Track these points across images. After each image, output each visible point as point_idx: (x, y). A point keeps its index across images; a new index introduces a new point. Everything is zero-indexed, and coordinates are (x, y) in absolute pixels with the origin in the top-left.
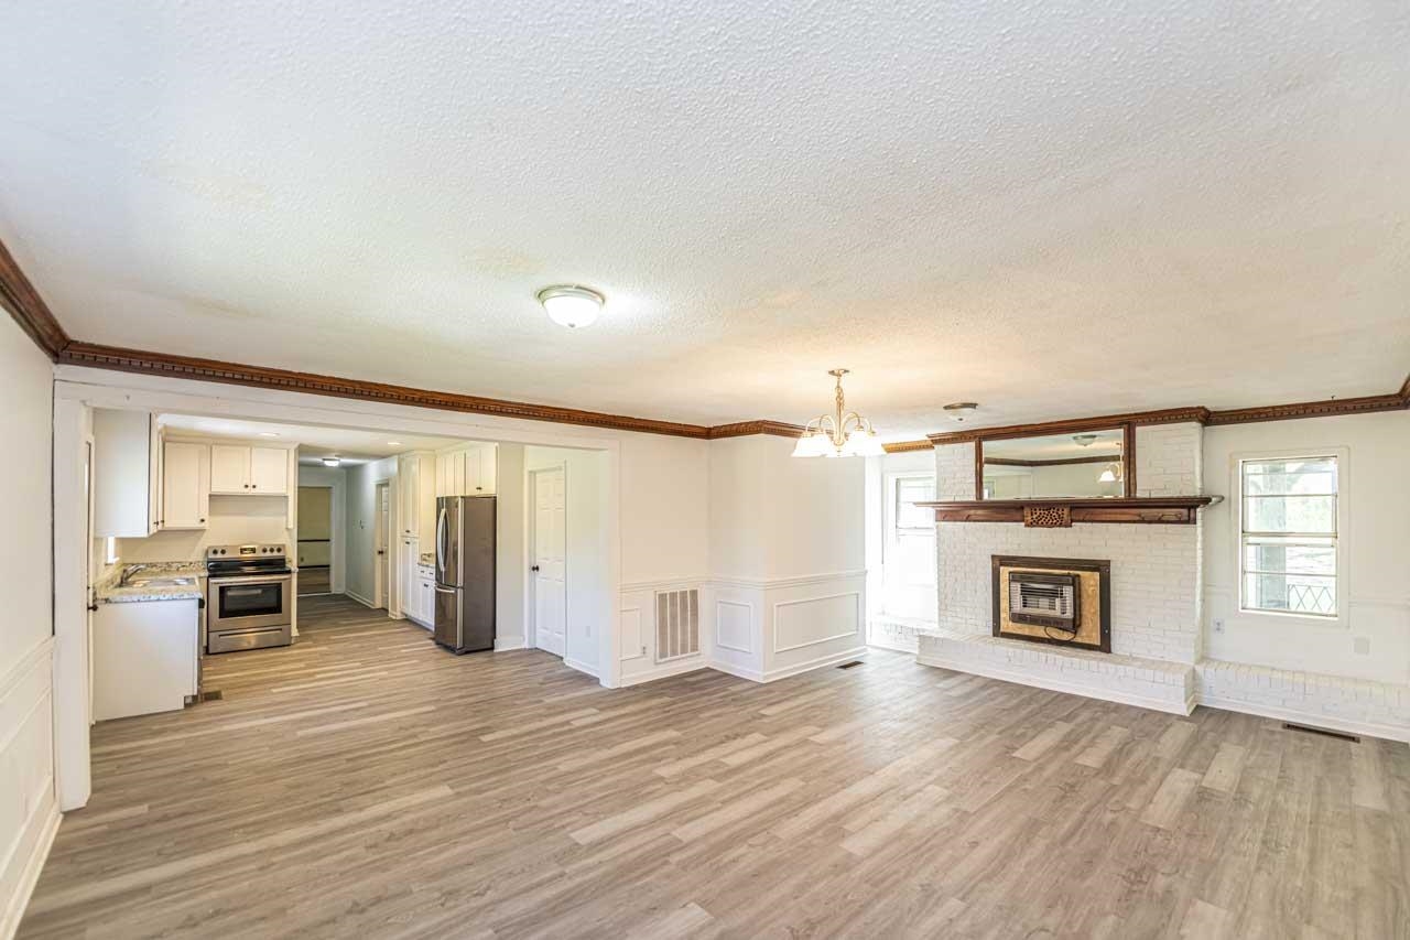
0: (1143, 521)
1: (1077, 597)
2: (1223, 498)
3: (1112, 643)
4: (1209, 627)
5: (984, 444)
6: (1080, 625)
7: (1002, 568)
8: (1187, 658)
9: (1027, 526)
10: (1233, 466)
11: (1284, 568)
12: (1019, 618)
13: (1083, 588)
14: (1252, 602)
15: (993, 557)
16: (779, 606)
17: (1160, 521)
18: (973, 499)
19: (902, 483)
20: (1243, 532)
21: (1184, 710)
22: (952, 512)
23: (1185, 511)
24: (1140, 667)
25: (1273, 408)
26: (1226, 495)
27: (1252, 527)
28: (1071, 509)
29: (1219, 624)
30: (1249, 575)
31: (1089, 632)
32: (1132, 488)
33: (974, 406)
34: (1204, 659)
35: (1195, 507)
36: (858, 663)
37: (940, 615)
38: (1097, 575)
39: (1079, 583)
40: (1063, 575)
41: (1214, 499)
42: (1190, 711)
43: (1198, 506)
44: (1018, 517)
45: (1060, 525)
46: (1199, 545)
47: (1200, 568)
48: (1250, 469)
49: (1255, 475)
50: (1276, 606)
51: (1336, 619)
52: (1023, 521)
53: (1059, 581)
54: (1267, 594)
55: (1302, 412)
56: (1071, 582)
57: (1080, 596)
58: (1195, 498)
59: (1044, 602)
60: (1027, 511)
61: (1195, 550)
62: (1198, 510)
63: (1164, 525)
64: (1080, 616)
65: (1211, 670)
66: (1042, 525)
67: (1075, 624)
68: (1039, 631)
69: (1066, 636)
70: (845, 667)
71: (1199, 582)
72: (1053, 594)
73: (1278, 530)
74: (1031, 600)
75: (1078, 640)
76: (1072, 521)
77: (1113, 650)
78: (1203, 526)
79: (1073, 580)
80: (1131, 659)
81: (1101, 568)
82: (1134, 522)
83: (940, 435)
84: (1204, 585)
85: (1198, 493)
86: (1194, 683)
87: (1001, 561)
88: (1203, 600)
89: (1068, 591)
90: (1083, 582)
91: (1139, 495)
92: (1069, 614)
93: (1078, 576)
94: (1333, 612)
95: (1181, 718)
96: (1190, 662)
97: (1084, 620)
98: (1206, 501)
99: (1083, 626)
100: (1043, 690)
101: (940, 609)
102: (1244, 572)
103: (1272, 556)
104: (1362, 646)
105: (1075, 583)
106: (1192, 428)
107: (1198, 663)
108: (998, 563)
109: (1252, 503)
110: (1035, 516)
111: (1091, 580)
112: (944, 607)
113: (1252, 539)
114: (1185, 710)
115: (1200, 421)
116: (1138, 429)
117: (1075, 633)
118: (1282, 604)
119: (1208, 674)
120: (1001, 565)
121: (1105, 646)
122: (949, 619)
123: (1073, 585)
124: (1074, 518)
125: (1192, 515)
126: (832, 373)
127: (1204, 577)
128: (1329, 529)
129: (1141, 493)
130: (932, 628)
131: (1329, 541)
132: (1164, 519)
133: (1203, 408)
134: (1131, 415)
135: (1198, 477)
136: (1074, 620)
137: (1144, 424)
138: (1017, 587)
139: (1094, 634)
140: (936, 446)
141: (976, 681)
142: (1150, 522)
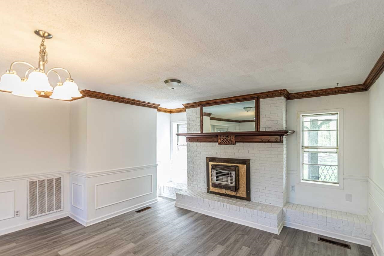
0: (262, 142)
1: (237, 176)
2: (294, 132)
3: (251, 196)
4: (290, 188)
5: (204, 108)
6: (238, 189)
7: (210, 163)
8: (279, 204)
9: (219, 144)
10: (298, 117)
11: (317, 162)
12: (215, 185)
13: (240, 172)
14: (306, 177)
15: (207, 157)
16: (97, 185)
17: (269, 142)
18: (200, 132)
19: (180, 126)
20: (302, 146)
21: (276, 231)
22: (192, 138)
23: (279, 137)
24: (260, 210)
25: (314, 91)
26: (295, 130)
27: (306, 144)
28: (235, 136)
29: (293, 187)
30: (304, 165)
31: (242, 192)
32: (258, 126)
33: (179, 82)
34: (287, 203)
35: (283, 135)
36: (148, 208)
37: (188, 183)
38: (245, 166)
39: (238, 170)
40: (231, 166)
41: (289, 132)
42: (280, 232)
43: (284, 135)
44: (216, 140)
45: (231, 144)
46: (285, 152)
47: (285, 163)
48: (305, 119)
49: (307, 122)
50: (314, 179)
51: (338, 185)
52: (217, 142)
53: (229, 169)
54: (312, 173)
55: (325, 93)
56: (234, 170)
57: (238, 176)
58: (283, 131)
59: (225, 178)
60: (219, 138)
61: (283, 155)
62: (284, 137)
63: (270, 144)
64: (239, 184)
65: (289, 210)
66: (225, 144)
67: (236, 189)
68: (223, 191)
69: (234, 194)
70: (139, 211)
71: (285, 169)
72: (227, 175)
73: (315, 146)
74: (220, 177)
75: (238, 195)
76: (236, 142)
77: (251, 200)
78: (287, 144)
79: (235, 169)
80: (259, 204)
81: (246, 162)
82: (259, 142)
83: (187, 104)
84: (288, 170)
85: (284, 129)
86: (282, 216)
87: (210, 159)
88: (287, 177)
89: (233, 173)
90: (240, 169)
91: (261, 130)
92: (234, 184)
93: (238, 166)
94: (336, 181)
95: (276, 236)
96: (281, 205)
97: (240, 186)
98: (286, 132)
99: (240, 189)
100: (222, 220)
101: (188, 181)
102: (303, 164)
103: (313, 156)
104: (349, 198)
105: (236, 170)
106: (282, 100)
107: (284, 206)
108: (208, 160)
109: (306, 134)
110: (222, 140)
111: (243, 168)
112: (189, 180)
113: (306, 150)
114: (278, 232)
115: (285, 97)
116: (261, 100)
117: (237, 192)
118: (317, 178)
119: (288, 211)
120: (210, 161)
121: (248, 198)
122: (191, 185)
123: (235, 171)
124: (236, 140)
125: (281, 139)
126: (37, 33)
127: (287, 167)
128: (335, 146)
129: (262, 129)
130: (185, 189)
131: (335, 150)
132: (270, 141)
133: (286, 90)
134: (258, 94)
135: (284, 122)
136: (236, 187)
137: (263, 98)
138: (214, 171)
139: (244, 193)
140: (187, 110)
141: (197, 215)
142: (265, 142)
